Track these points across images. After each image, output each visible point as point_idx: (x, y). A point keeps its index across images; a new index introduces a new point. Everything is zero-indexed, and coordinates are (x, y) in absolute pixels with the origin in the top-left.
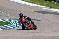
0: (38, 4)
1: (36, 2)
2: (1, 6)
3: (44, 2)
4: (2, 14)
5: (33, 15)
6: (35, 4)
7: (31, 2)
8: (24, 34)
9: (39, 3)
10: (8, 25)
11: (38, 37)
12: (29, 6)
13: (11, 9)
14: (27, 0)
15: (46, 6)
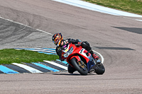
0: (127, 10)
1: (123, 5)
2: (40, 16)
4: (41, 35)
5: (117, 36)
6: (122, 10)
7: (112, 4)
8: (95, 82)
9: (131, 7)
10: (57, 62)
12: (106, 16)
13: (64, 24)
14: (101, 2)
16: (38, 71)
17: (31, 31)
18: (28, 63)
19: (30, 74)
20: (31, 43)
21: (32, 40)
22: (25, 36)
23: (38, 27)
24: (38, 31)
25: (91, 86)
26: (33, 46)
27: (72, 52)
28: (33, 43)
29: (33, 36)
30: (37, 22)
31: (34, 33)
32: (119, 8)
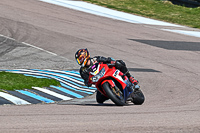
0: (150, 16)
1: (144, 8)
2: (27, 24)
3: (172, 10)
4: (29, 51)
6: (143, 15)
7: (129, 8)
8: (105, 117)
9: (155, 11)
10: (51, 89)
11: (152, 128)
12: (120, 24)
15: (180, 24)
16: (24, 102)
17: (14, 46)
18: (11, 91)
19: (13, 106)
20: (14, 63)
21: (16, 58)
22: (6, 52)
23: (24, 39)
24: (24, 46)
25: (98, 123)
26: (18, 66)
27: (103, 74)
28: (17, 62)
29: (17, 52)
30: (23, 33)
31: (18, 48)
32: (138, 13)
